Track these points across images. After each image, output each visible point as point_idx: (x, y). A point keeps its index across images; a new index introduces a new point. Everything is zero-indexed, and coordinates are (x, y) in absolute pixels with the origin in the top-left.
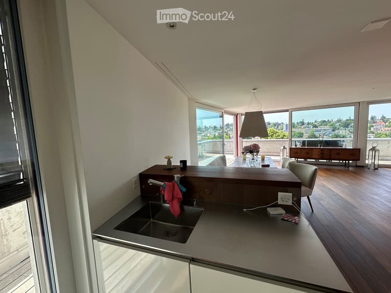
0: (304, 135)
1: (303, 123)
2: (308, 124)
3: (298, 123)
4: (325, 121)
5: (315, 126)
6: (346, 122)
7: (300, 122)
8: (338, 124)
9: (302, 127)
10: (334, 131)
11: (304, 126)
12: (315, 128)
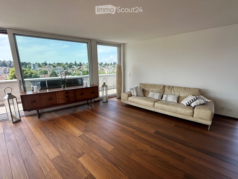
0: (48, 72)
1: (46, 64)
2: (50, 65)
3: (42, 64)
4: (59, 63)
5: (54, 67)
6: (70, 65)
7: (44, 63)
8: (66, 66)
9: (46, 67)
10: (65, 69)
11: (48, 66)
12: (54, 68)
